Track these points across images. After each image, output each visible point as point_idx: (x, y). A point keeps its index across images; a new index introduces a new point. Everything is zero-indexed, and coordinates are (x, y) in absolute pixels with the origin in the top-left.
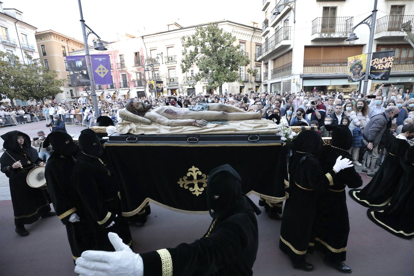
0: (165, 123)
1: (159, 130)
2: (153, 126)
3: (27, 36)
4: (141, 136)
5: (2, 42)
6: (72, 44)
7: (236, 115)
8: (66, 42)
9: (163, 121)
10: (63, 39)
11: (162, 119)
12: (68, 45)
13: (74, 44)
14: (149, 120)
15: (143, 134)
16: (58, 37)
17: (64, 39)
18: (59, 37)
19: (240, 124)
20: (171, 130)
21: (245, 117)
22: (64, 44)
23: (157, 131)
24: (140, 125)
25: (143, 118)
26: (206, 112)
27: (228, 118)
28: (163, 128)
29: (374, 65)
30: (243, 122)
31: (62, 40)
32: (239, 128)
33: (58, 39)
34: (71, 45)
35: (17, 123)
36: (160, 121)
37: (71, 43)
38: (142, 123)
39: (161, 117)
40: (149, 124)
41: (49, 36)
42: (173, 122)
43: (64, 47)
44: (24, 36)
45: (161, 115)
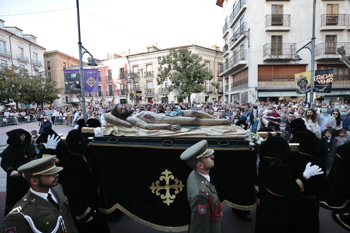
0: (143, 127)
1: (138, 133)
2: (133, 129)
3: (38, 55)
4: (122, 137)
5: (18, 59)
6: (71, 61)
7: (208, 121)
8: (67, 59)
9: (141, 125)
10: (65, 57)
11: (141, 123)
12: (69, 62)
13: (73, 61)
14: (129, 123)
15: (123, 136)
16: (61, 56)
17: (66, 57)
19: (210, 129)
20: (148, 133)
21: (215, 123)
22: (66, 61)
23: (136, 134)
24: (122, 127)
25: (125, 122)
26: (180, 118)
27: (200, 124)
28: (141, 131)
29: (317, 81)
30: (213, 128)
31: (64, 58)
32: (210, 132)
33: (61, 57)
34: (71, 62)
35: (18, 123)
36: (140, 124)
38: (123, 126)
39: (140, 121)
40: (130, 127)
42: (151, 125)
43: (65, 63)
44: (35, 55)
45: (141, 119)
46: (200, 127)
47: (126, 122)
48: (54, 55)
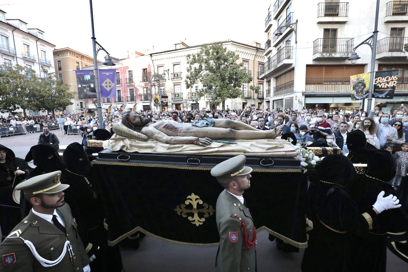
0: (163, 140)
1: (156, 148)
2: (150, 143)
3: (46, 53)
4: (135, 154)
5: (23, 58)
6: (86, 60)
7: (246, 133)
8: (80, 58)
9: (160, 138)
10: (78, 56)
11: (160, 136)
12: (82, 61)
13: (88, 60)
15: (137, 152)
16: (73, 54)
17: (79, 56)
18: (75, 54)
19: (250, 144)
20: (169, 148)
21: (256, 136)
22: (79, 60)
23: (153, 150)
24: (135, 141)
25: (139, 134)
26: (211, 129)
27: (236, 137)
28: (161, 146)
29: (377, 84)
30: (254, 142)
31: (77, 57)
32: (249, 148)
33: (73, 56)
35: (27, 132)
36: (158, 137)
38: (137, 139)
39: (159, 133)
40: (145, 140)
42: (172, 139)
43: (79, 63)
44: (43, 52)
45: (160, 130)
46: (237, 141)
47: (141, 134)
48: (65, 53)
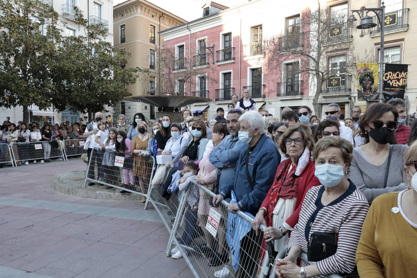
3: (103, 6)
5: (63, 15)
6: (167, 23)
8: (157, 18)
10: (154, 14)
12: (161, 24)
13: (170, 22)
16: (147, 10)
17: (157, 13)
18: (149, 10)
22: (155, 21)
31: (153, 16)
33: (146, 13)
34: (165, 24)
37: (165, 20)
41: (135, 9)
43: (154, 27)
44: (97, 7)
48: (134, 10)
